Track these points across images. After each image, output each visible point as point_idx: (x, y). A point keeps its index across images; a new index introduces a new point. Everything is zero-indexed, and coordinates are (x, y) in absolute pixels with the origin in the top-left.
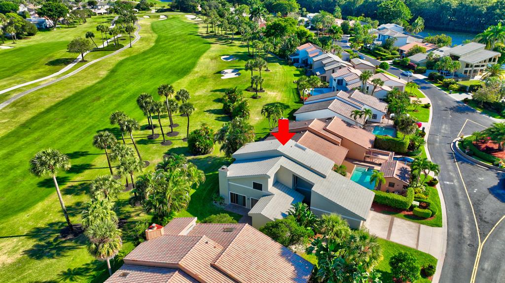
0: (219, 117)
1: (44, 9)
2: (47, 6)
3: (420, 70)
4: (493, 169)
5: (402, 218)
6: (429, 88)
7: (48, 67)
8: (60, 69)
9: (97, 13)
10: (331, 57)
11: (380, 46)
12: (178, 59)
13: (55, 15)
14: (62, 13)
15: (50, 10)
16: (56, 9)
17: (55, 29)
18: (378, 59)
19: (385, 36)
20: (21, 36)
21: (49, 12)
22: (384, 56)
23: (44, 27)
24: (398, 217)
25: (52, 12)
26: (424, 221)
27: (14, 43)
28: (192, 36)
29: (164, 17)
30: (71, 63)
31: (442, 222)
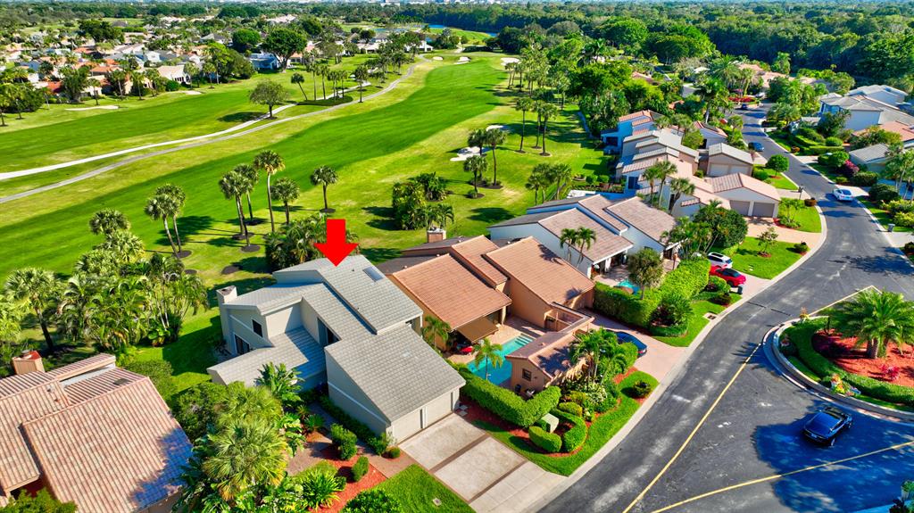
0: (377, 221)
1: (272, 39)
2: (276, 36)
3: (861, 178)
4: (817, 391)
5: (503, 442)
6: (850, 215)
7: (218, 123)
8: (231, 127)
9: (367, 49)
10: (656, 137)
11: (810, 127)
12: (414, 125)
13: (285, 50)
14: (294, 47)
15: (278, 41)
16: (288, 40)
17: (285, 71)
18: (793, 152)
19: (831, 106)
20: (226, 78)
21: (277, 44)
22: (808, 145)
23: (271, 67)
24: (497, 439)
25: (281, 43)
26: (540, 456)
27: (212, 88)
28: (479, 91)
29: (467, 59)
30: (253, 119)
31: (576, 468)
